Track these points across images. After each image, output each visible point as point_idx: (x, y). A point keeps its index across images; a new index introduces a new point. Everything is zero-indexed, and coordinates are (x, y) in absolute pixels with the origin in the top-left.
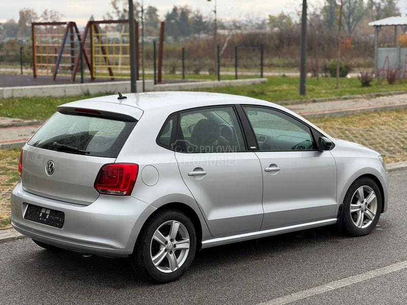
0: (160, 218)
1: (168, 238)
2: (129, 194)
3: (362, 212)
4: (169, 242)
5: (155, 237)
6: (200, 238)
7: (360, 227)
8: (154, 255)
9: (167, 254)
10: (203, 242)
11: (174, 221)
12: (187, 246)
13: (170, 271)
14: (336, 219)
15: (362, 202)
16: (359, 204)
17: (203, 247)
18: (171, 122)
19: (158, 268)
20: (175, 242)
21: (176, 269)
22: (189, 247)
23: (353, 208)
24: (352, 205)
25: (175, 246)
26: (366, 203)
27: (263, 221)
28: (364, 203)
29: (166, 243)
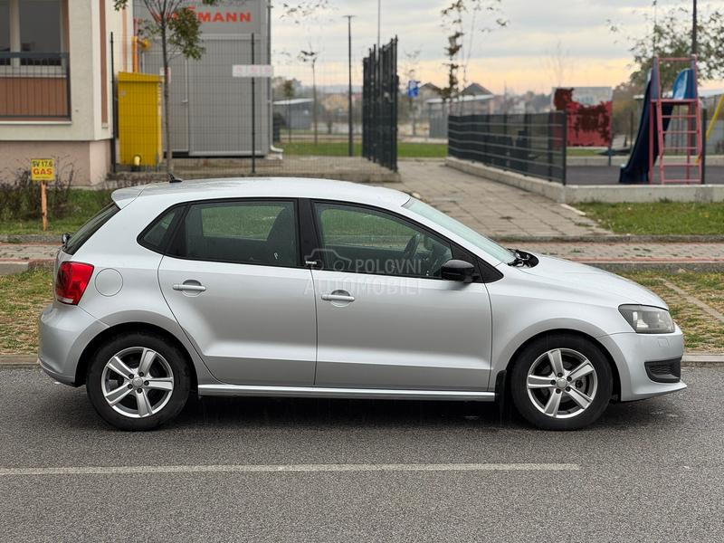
0: (118, 342)
1: (135, 371)
2: (76, 303)
3: (558, 391)
4: (136, 375)
5: (110, 365)
6: (194, 382)
7: (551, 415)
8: (109, 389)
9: (133, 392)
10: (199, 386)
11: (145, 349)
12: (169, 386)
13: (137, 416)
14: (493, 394)
15: (560, 375)
16: (552, 377)
17: (200, 393)
18: (172, 216)
19: (115, 407)
20: (149, 377)
21: (148, 415)
22: (171, 388)
23: (534, 381)
24: (530, 376)
25: (147, 383)
26: (569, 378)
27: (315, 372)
28: (565, 377)
29: (131, 376)
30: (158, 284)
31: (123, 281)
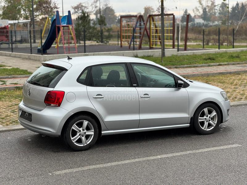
0: (76, 119)
1: (81, 129)
2: (59, 106)
3: (207, 122)
4: (82, 131)
5: (73, 128)
6: (100, 130)
7: (205, 130)
8: (73, 137)
9: (81, 137)
10: (102, 132)
11: (85, 121)
12: (93, 133)
13: (82, 145)
14: (189, 125)
16: (205, 117)
17: (102, 135)
19: (75, 143)
20: (85, 131)
21: (86, 144)
23: (201, 119)
24: (199, 117)
25: (85, 133)
26: (210, 117)
27: (139, 123)
28: (208, 117)
29: (80, 131)
30: (88, 96)
31: (76, 96)
